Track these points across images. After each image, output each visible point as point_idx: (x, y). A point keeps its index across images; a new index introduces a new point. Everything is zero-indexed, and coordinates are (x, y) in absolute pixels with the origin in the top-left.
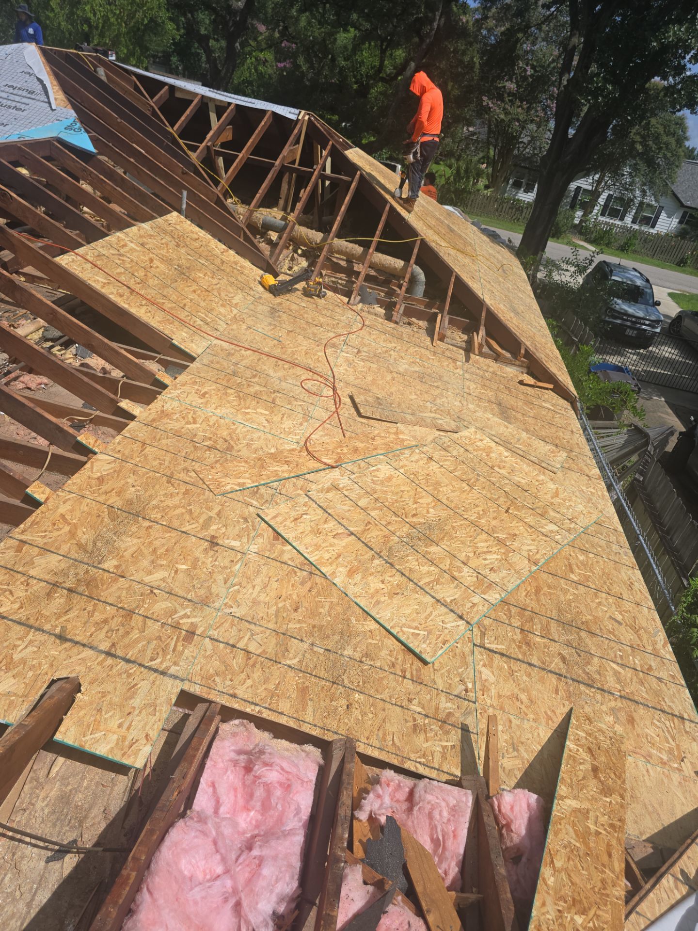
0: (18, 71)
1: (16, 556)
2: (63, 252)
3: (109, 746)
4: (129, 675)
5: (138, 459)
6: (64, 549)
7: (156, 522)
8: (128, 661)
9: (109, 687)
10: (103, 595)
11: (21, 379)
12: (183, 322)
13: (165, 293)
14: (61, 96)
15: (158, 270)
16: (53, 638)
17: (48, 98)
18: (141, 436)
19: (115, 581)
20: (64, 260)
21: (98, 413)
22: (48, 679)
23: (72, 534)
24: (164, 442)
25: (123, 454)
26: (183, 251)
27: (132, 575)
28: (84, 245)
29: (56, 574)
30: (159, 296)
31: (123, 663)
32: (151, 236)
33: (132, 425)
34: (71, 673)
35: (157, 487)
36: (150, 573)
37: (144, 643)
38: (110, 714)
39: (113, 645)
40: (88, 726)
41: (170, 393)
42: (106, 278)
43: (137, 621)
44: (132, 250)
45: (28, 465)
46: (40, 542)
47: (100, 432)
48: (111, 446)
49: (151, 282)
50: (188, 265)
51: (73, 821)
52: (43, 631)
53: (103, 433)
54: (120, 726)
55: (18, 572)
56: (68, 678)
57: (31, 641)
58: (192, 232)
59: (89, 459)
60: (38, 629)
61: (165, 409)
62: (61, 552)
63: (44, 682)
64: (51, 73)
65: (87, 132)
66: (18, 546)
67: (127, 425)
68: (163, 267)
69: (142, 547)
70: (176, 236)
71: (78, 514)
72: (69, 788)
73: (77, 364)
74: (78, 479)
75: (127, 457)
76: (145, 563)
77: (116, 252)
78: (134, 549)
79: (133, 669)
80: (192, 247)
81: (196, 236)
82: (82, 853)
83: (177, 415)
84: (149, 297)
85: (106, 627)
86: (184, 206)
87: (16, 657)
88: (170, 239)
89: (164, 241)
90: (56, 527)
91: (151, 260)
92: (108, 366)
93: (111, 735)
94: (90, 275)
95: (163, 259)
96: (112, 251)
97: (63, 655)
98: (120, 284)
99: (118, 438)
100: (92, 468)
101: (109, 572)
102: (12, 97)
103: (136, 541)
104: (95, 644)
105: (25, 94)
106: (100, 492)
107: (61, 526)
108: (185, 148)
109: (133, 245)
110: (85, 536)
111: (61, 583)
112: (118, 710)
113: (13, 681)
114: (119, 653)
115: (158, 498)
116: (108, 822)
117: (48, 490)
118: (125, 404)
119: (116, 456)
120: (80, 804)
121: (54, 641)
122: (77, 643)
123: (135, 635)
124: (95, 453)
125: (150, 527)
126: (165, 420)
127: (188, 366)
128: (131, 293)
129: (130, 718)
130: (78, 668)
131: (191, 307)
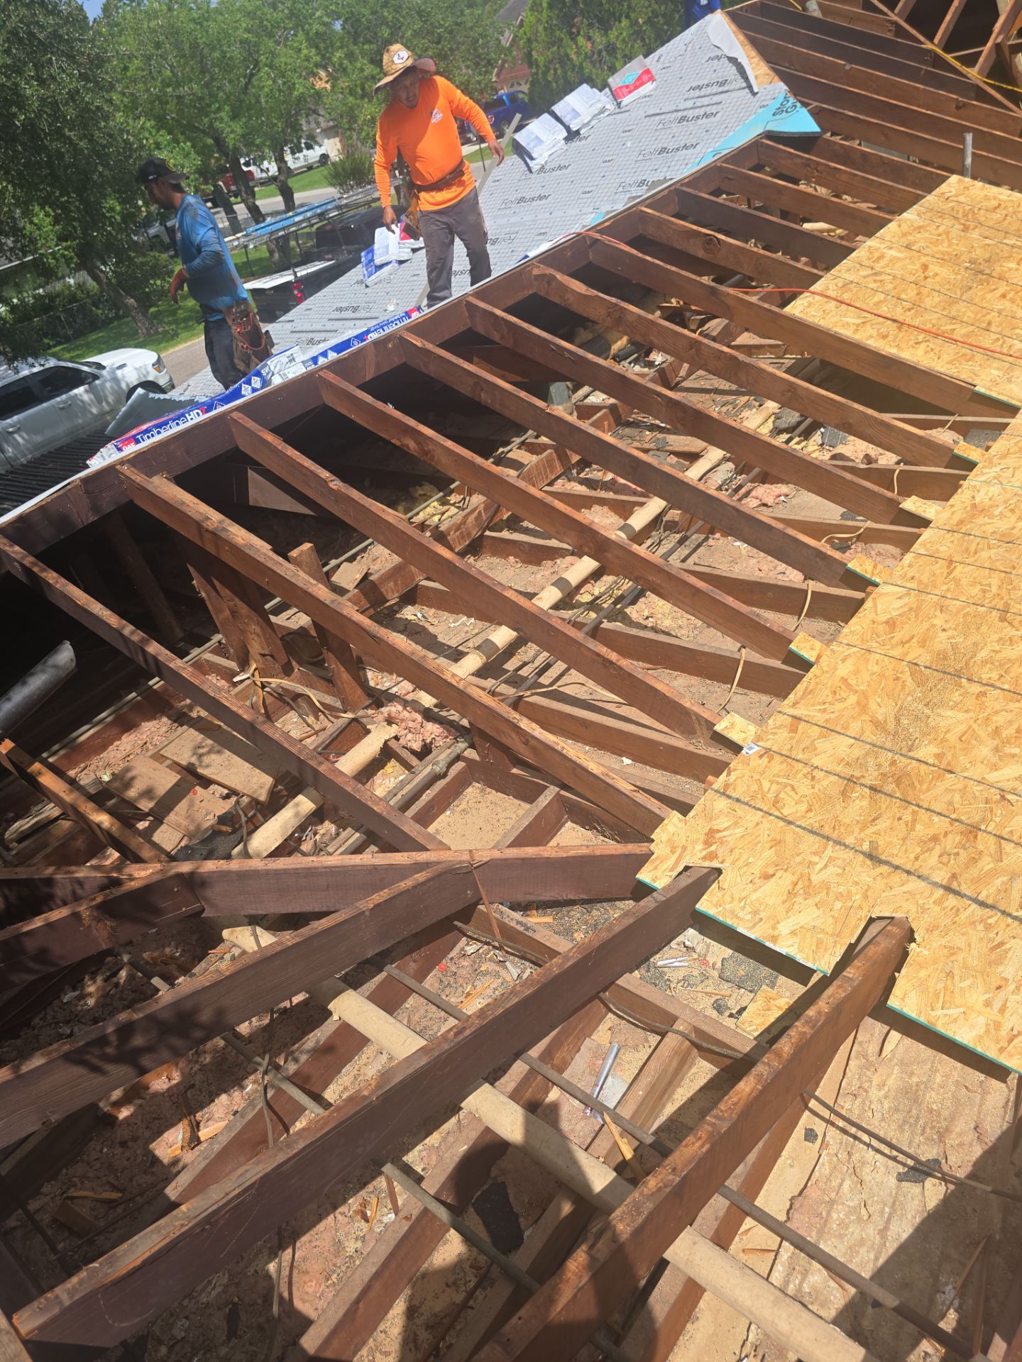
0: (703, 61)
1: (792, 738)
2: (794, 297)
3: (974, 1033)
4: (988, 928)
5: (944, 588)
6: (854, 728)
7: (992, 685)
8: (983, 904)
9: (960, 942)
10: (925, 799)
11: (754, 493)
12: (989, 353)
13: (953, 313)
14: (764, 68)
15: (938, 279)
16: (861, 857)
17: (746, 79)
18: (944, 550)
19: (939, 777)
20: (796, 309)
21: (869, 524)
22: (864, 916)
23: (863, 707)
24: (984, 554)
25: (920, 582)
26: (975, 235)
27: (966, 769)
28: (821, 277)
29: (848, 764)
30: (944, 320)
31: (974, 906)
32: (919, 229)
33: (927, 534)
34: (895, 910)
35: (984, 628)
36: (995, 768)
37: (1005, 879)
38: (968, 983)
39: (954, 876)
40: (937, 995)
41: (983, 474)
42: (859, 317)
43: (985, 843)
44: (894, 260)
45: (779, 611)
46: (820, 718)
47: (873, 553)
48: (898, 572)
49: (928, 302)
50: (988, 255)
51: (928, 1131)
52: (846, 846)
53: (879, 554)
54: (988, 1004)
55: (798, 761)
56: (892, 918)
57: (831, 859)
58: (987, 198)
59: (869, 594)
60: (838, 843)
61: (977, 500)
62: (851, 733)
63: (860, 919)
64: (746, 42)
65: (804, 105)
66: (792, 725)
67: (919, 536)
68: (944, 272)
69: (975, 727)
70: (960, 216)
71: (865, 676)
72: (915, 1079)
73: (826, 456)
74: (858, 623)
75: (927, 586)
76: (984, 751)
77: (869, 272)
78: (962, 728)
79: (995, 918)
80: (991, 223)
81: (995, 203)
82: (952, 1183)
83: (1001, 508)
84: (928, 326)
85: (938, 847)
86: (969, 161)
87: (816, 879)
88: (950, 224)
89: (941, 230)
90: (837, 697)
91: (925, 267)
92: (873, 450)
93: (974, 1015)
94: (835, 319)
95: (943, 260)
96: (862, 273)
97: (880, 884)
98: (881, 320)
99: (909, 557)
100: (875, 606)
101: (927, 763)
102: (699, 102)
103: (961, 716)
104: (925, 872)
105: (715, 89)
106: (894, 641)
107: (844, 695)
108: (957, 64)
109: (893, 253)
110: (883, 709)
111: (858, 778)
112: (980, 980)
113: (817, 912)
114: (964, 889)
115: (989, 647)
116: (986, 1147)
117: (818, 645)
118: (912, 504)
119: (909, 585)
120: (935, 1107)
121: (864, 862)
122: (897, 868)
123: (986, 864)
124: (876, 585)
125: (984, 694)
126: (981, 520)
127: (1006, 425)
128: (899, 329)
129: (1002, 994)
130: (905, 906)
131: (1001, 324)
